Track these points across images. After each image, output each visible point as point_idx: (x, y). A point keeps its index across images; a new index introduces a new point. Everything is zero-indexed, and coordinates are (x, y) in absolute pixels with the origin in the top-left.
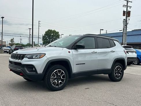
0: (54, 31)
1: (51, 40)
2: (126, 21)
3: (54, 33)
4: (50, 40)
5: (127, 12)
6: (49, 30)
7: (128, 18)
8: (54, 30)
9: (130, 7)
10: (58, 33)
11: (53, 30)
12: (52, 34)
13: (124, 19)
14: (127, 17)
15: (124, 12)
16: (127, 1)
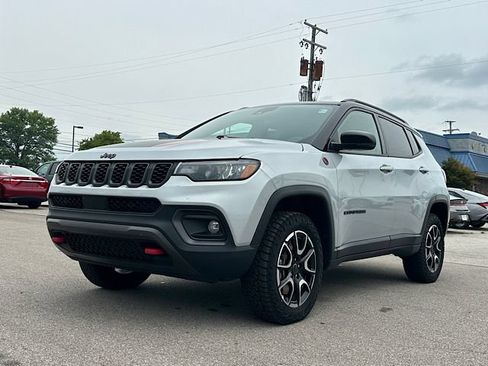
0: (36, 117)
1: (21, 148)
2: (311, 93)
3: (35, 121)
4: (18, 147)
5: (312, 63)
6: (15, 111)
7: (314, 83)
8: (36, 112)
9: (323, 48)
10: (51, 122)
11: (31, 110)
12: (28, 127)
13: (303, 87)
14: (311, 80)
15: (304, 62)
16: (314, 29)
